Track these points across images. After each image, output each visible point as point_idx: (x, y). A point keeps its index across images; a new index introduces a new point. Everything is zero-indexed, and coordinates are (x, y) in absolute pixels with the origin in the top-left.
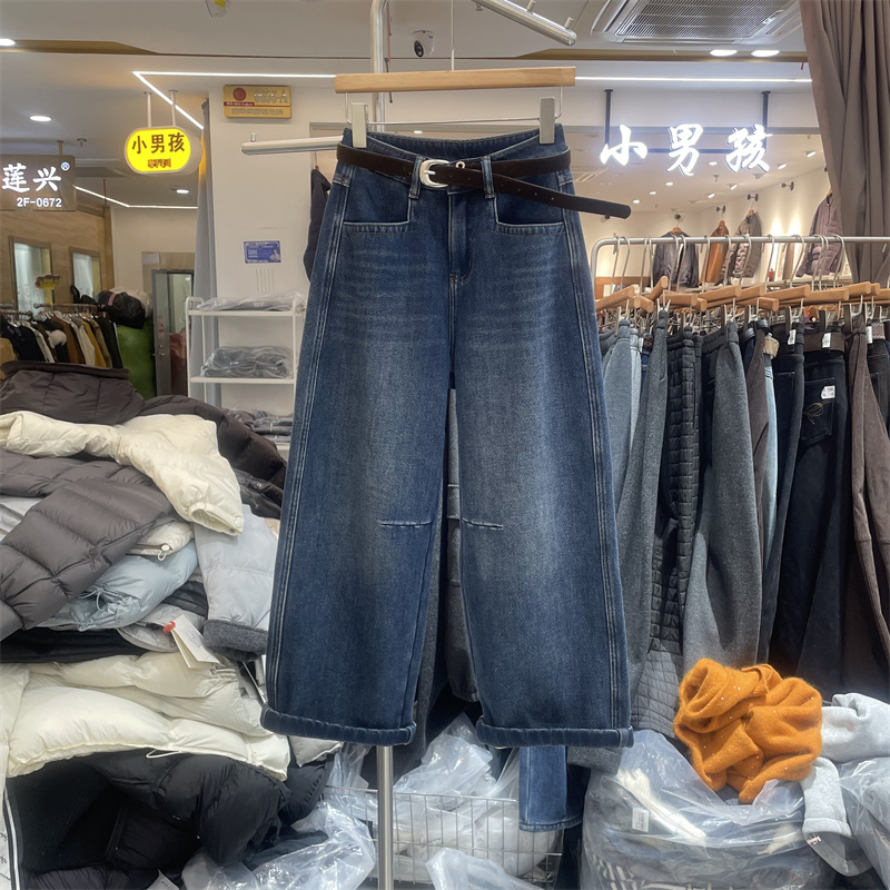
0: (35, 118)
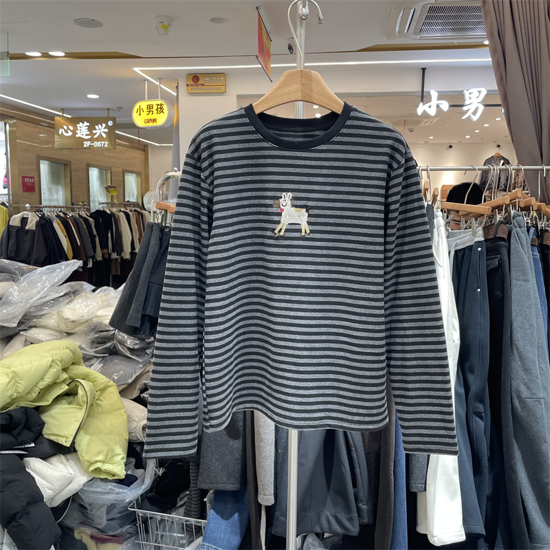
0: (90, 96)
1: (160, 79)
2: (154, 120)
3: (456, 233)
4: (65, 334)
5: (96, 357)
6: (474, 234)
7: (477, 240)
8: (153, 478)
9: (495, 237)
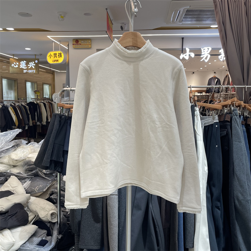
0: (27, 49)
1: (60, 41)
2: (57, 61)
3: (204, 118)
4: (12, 166)
5: (28, 178)
6: (214, 119)
7: (215, 121)
8: (56, 240)
9: (224, 120)
